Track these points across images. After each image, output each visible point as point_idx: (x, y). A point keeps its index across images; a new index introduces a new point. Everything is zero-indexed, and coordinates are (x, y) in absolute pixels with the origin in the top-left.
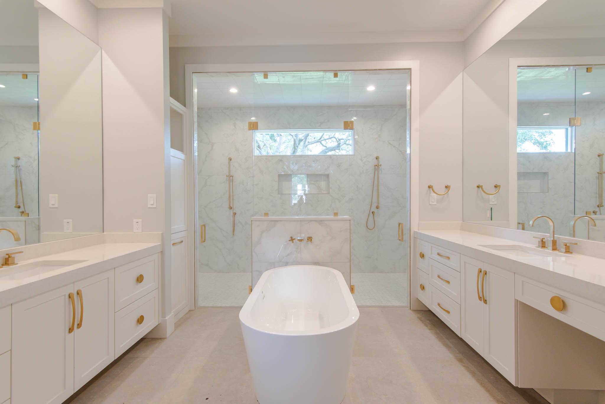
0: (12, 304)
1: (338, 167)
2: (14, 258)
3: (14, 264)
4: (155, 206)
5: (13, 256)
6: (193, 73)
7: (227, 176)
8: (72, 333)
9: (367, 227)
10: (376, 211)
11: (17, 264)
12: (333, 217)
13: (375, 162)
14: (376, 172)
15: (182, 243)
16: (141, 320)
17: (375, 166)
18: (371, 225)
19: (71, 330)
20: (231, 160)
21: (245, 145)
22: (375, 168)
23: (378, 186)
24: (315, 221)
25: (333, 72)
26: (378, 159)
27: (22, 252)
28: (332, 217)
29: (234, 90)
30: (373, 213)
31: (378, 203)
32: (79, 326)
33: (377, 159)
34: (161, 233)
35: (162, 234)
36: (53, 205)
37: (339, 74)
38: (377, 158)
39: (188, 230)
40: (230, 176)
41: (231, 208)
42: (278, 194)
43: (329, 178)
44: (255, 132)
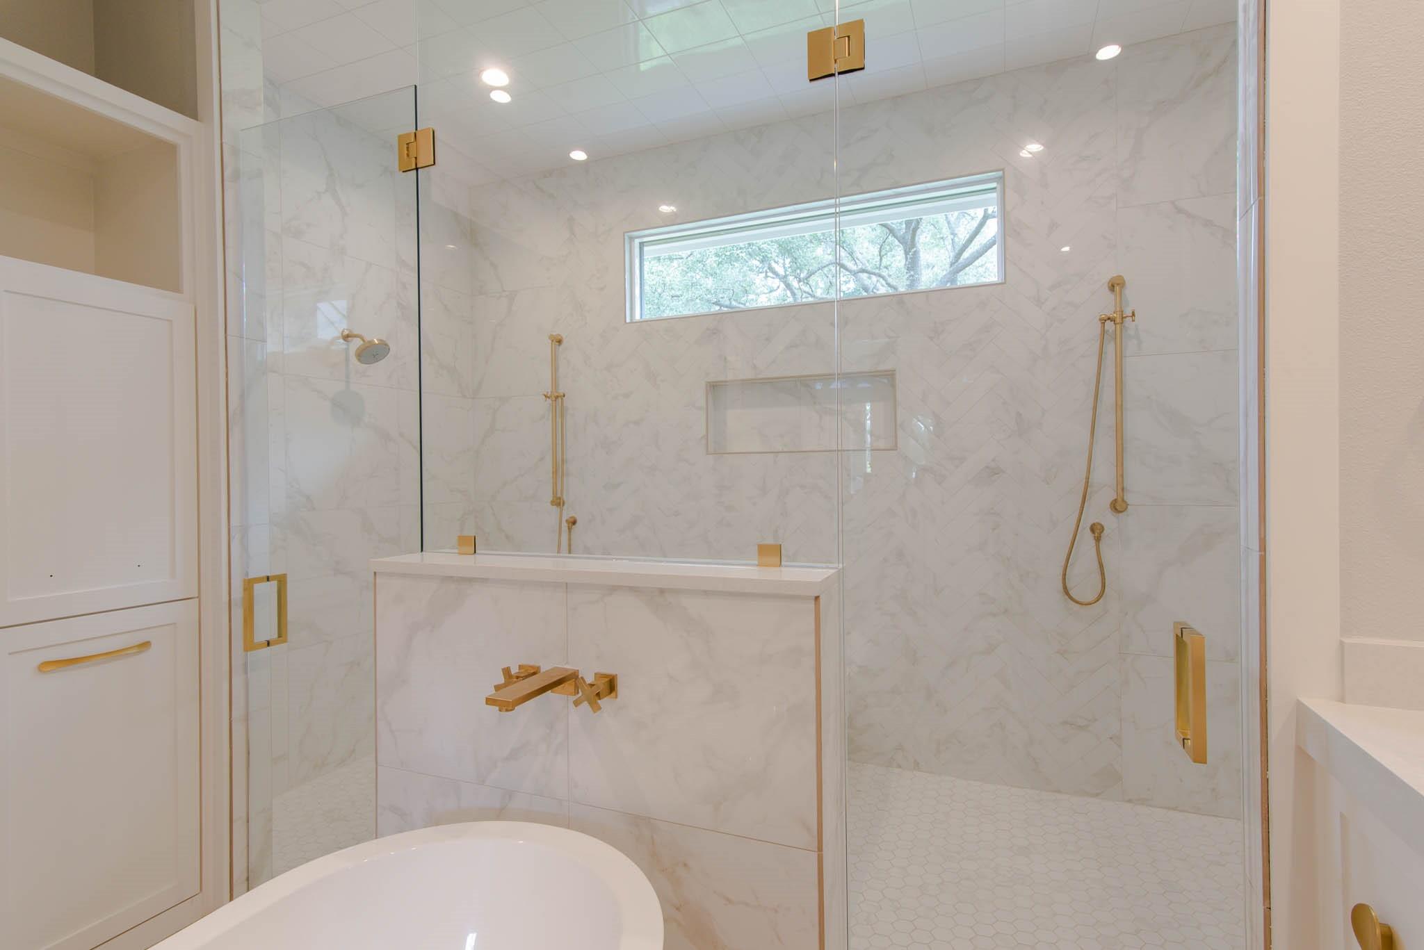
1: (931, 338)
7: (539, 397)
9: (1066, 591)
10: (1109, 521)
13: (1106, 304)
14: (1110, 348)
15: (148, 650)
17: (1103, 321)
18: (1084, 586)
20: (560, 342)
21: (602, 289)
22: (1104, 332)
23: (1119, 408)
24: (633, 590)
26: (1117, 288)
28: (744, 571)
29: (495, 78)
30: (1092, 530)
31: (1121, 488)
33: (1112, 287)
38: (1115, 285)
39: (199, 598)
40: (557, 397)
41: (558, 502)
42: (708, 453)
43: (893, 386)
44: (637, 241)
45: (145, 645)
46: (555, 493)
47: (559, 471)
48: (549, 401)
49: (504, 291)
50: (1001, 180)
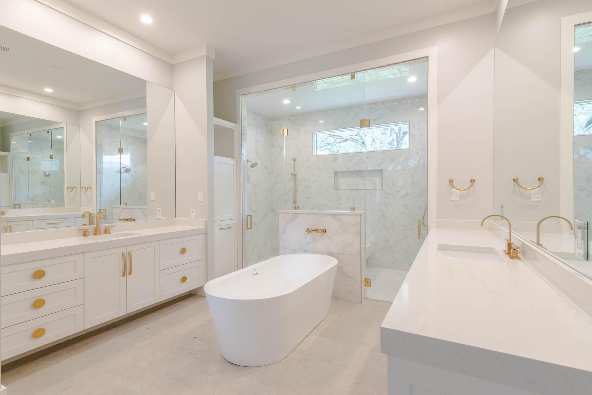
0: (84, 253)
2: (109, 230)
3: (109, 233)
4: (202, 200)
5: (109, 228)
6: (241, 95)
7: (291, 175)
8: (125, 277)
11: (110, 233)
12: (349, 212)
15: (231, 229)
16: (184, 279)
19: (124, 275)
20: (295, 160)
21: (307, 147)
24: (329, 215)
25: (350, 74)
27: (115, 227)
29: (286, 102)
32: (130, 273)
34: (204, 219)
35: (206, 221)
36: (152, 198)
37: (356, 75)
39: (237, 219)
40: (294, 175)
41: (295, 202)
42: (334, 190)
43: (382, 173)
44: (316, 134)
45: (231, 227)
46: (294, 199)
47: (295, 194)
48: (292, 176)
49: (280, 146)
50: (409, 123)
